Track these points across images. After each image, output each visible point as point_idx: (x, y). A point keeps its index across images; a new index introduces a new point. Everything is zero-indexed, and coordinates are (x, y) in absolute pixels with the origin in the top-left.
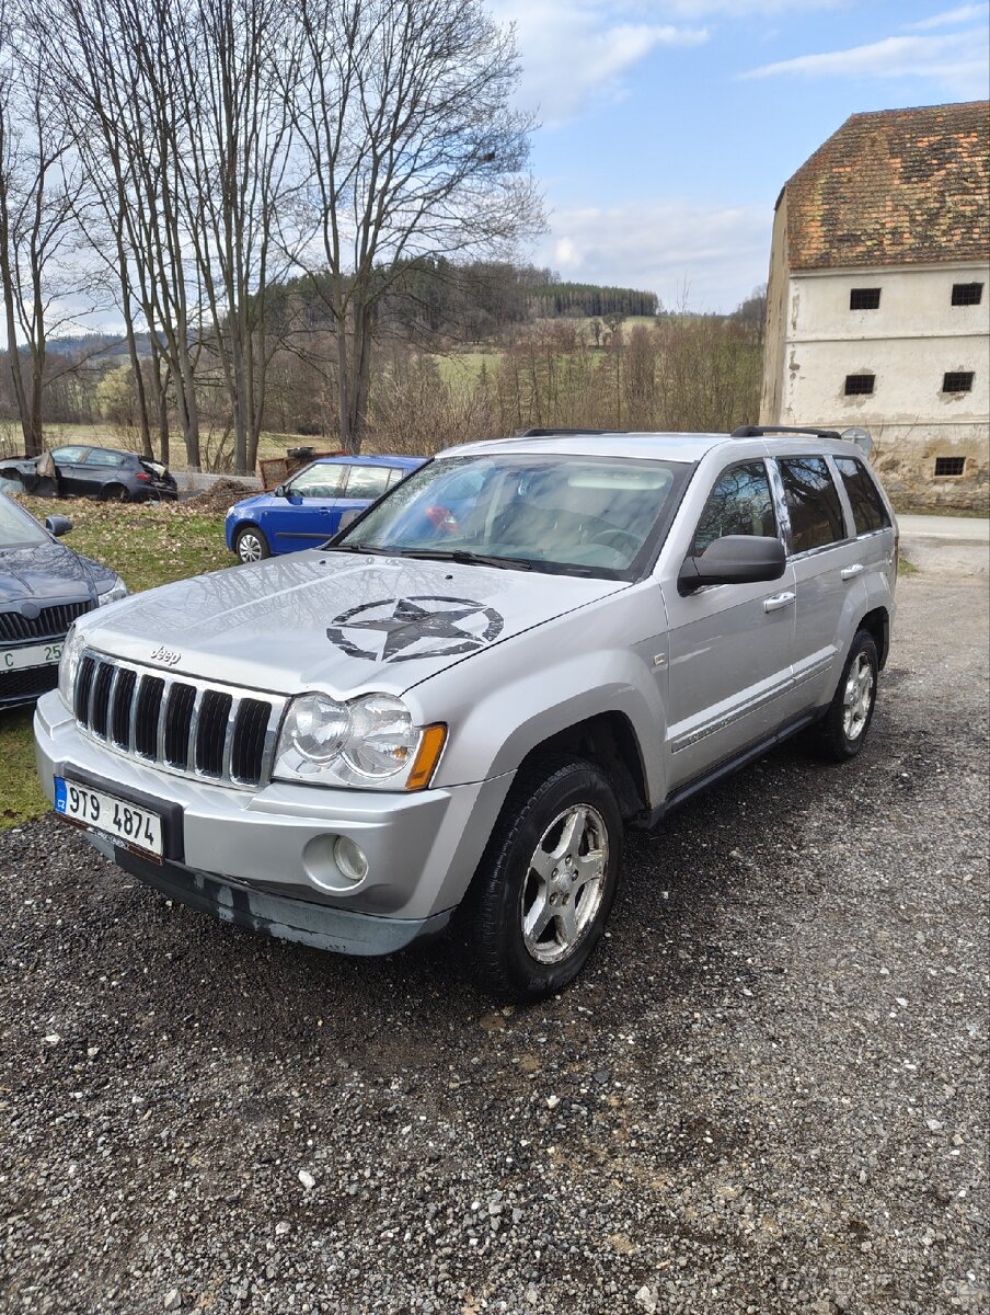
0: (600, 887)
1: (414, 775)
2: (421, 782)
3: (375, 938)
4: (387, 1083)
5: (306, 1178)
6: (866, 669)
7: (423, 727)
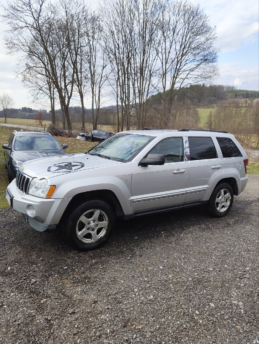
0: (106, 230)
1: (47, 195)
2: (49, 197)
3: (41, 228)
4: (39, 258)
5: (9, 268)
6: (228, 194)
7: (51, 186)
